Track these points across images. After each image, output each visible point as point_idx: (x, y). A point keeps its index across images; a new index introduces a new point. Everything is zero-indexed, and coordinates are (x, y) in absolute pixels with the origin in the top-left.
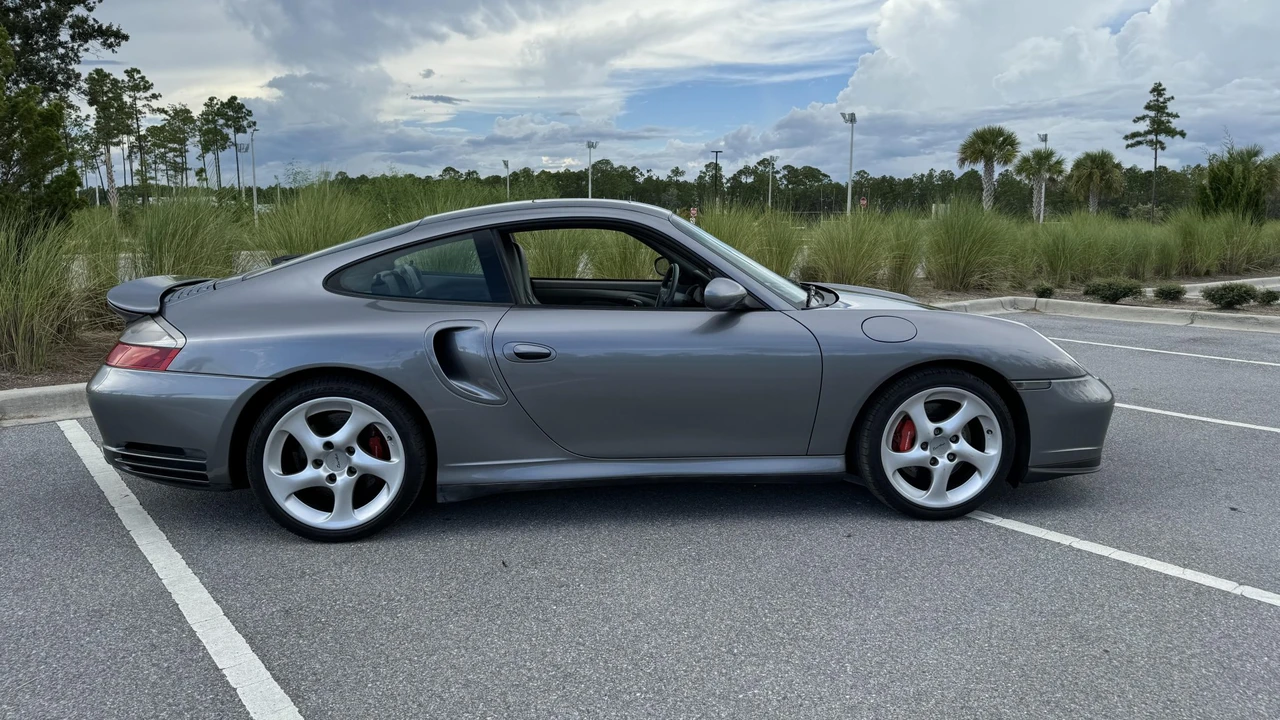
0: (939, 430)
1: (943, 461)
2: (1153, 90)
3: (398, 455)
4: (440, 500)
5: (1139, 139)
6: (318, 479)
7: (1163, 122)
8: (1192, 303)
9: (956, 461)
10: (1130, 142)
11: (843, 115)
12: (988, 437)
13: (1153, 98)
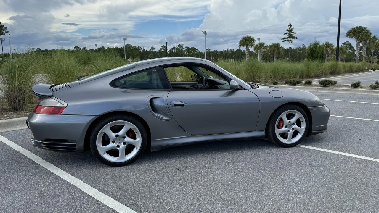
0: (290, 122)
1: (291, 131)
2: (289, 26)
3: (139, 138)
4: (152, 151)
5: (285, 39)
6: (114, 147)
7: (291, 35)
8: (315, 85)
9: (294, 130)
10: (283, 40)
11: (203, 32)
12: (302, 123)
13: (289, 28)
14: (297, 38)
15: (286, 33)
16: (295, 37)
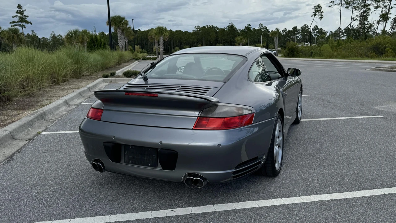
2: (18, 7)
3: (281, 136)
5: (16, 24)
7: (23, 18)
10: (12, 25)
13: (18, 10)
14: (31, 24)
15: (15, 15)
16: (29, 21)
